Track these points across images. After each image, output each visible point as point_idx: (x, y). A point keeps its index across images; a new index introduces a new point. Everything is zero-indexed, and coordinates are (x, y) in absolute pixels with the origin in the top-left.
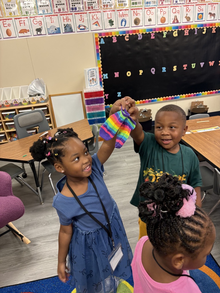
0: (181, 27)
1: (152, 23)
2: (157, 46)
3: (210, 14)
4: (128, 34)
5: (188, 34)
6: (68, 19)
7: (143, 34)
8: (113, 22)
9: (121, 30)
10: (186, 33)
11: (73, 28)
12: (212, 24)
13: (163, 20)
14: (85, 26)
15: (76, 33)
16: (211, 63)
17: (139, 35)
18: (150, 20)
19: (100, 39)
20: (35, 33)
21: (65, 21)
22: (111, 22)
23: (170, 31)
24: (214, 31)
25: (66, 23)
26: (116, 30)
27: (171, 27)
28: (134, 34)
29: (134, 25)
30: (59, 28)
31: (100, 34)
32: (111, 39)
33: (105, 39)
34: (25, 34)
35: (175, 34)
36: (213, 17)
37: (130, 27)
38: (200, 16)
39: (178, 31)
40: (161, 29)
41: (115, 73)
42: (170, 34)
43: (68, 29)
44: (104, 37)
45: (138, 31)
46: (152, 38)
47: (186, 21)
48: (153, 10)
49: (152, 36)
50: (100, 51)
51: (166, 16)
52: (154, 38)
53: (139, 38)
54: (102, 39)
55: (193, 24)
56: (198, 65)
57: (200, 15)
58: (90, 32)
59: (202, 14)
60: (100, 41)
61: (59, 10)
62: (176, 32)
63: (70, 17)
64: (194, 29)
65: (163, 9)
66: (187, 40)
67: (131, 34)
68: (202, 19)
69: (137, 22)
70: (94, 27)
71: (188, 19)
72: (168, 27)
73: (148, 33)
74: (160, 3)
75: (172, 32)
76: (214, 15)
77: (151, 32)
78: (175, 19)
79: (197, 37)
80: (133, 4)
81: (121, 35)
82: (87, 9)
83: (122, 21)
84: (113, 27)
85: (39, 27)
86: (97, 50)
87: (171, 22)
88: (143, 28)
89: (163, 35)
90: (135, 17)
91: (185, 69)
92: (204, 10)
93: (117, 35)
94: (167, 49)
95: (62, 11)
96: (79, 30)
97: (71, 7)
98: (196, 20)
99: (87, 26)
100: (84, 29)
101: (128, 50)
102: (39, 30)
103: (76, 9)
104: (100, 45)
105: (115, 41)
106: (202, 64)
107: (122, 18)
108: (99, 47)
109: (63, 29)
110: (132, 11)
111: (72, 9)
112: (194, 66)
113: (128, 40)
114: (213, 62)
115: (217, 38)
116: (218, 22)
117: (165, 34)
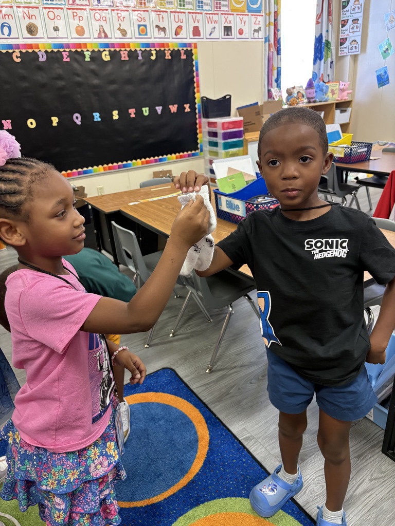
0: (113, 45)
2: (78, 75)
5: (127, 58)
7: (46, 52)
9: (3, 42)
10: (124, 56)
12: (163, 45)
16: (174, 108)
17: (39, 53)
18: (56, 29)
23: (96, 50)
24: (168, 57)
27: (96, 44)
28: (30, 51)
29: (26, 34)
37: (20, 38)
38: (142, 29)
39: (110, 51)
40: (79, 45)
42: (96, 56)
45: (37, 46)
46: (65, 60)
48: (59, 13)
49: (65, 57)
51: (84, 24)
52: (68, 60)
53: (41, 59)
55: (134, 43)
56: (152, 111)
57: (142, 27)
59: (145, 26)
62: (107, 53)
64: (136, 50)
65: (78, 12)
66: (127, 67)
67: (24, 51)
68: (146, 34)
69: (31, 30)
72: (91, 43)
73: (55, 50)
74: (71, 2)
75: (100, 52)
76: (164, 29)
77: (61, 50)
78: (102, 31)
79: (143, 64)
81: (4, 51)
83: (3, 26)
88: (44, 41)
89: (84, 56)
90: (27, 21)
91: (133, 116)
92: (147, 19)
94: (96, 81)
98: (137, 36)
101: (23, 78)
106: (159, 109)
107: (2, 21)
110: (20, 10)
112: (146, 111)
113: (19, 60)
114: (176, 106)
115: (175, 68)
116: (173, 42)
117: (88, 55)
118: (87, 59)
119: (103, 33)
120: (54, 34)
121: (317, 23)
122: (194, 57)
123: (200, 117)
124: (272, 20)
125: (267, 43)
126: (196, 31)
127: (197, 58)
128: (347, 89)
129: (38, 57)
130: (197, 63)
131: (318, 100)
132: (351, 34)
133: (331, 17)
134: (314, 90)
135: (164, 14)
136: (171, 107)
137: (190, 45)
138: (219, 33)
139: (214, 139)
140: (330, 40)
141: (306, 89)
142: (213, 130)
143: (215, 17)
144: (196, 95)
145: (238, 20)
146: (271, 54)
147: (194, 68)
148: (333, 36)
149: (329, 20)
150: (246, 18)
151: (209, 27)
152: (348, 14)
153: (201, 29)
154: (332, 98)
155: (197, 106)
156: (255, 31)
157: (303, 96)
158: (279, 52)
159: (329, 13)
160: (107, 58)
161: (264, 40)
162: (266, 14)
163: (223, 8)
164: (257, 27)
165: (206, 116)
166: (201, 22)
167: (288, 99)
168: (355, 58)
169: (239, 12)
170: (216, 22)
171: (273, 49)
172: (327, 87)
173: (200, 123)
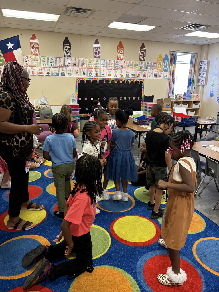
0: (118, 79)
1: (104, 75)
2: (107, 87)
3: (132, 74)
4: (92, 80)
5: (122, 83)
6: (63, 70)
7: (99, 80)
8: (85, 73)
9: (89, 77)
10: (121, 82)
11: (65, 74)
12: (133, 79)
13: (110, 75)
14: (71, 74)
15: (66, 76)
16: (134, 98)
17: (98, 81)
18: (103, 74)
19: (78, 80)
20: (46, 74)
21: (62, 70)
22: (84, 73)
23: (113, 80)
24: (134, 83)
25: (62, 72)
26: (86, 77)
27: (113, 79)
28: (95, 80)
29: (95, 76)
30: (58, 74)
31: (78, 78)
32: (84, 81)
33: (81, 80)
34: (41, 75)
35: (116, 82)
36: (134, 76)
37: (93, 76)
38: (128, 75)
39: (117, 81)
40: (109, 79)
41: (85, 98)
42: (113, 82)
43: (63, 74)
44: (80, 79)
45: (97, 79)
46: (104, 83)
47: (121, 77)
48: (105, 70)
49: (104, 82)
50: (78, 86)
51: (111, 73)
52: (105, 83)
53: (98, 82)
54: (79, 81)
55: (124, 79)
56: (127, 98)
58: (73, 76)
59: (129, 74)
60: (78, 81)
61: (60, 65)
62: (116, 81)
63: (64, 69)
64: (125, 81)
65: (110, 70)
66: (121, 85)
67: (94, 80)
68: (129, 76)
69: (97, 74)
70: (76, 75)
71: (122, 76)
72: (112, 78)
73: (102, 80)
74: (108, 67)
75: (114, 81)
76: (134, 75)
77: (104, 80)
79: (126, 85)
80: (95, 66)
81: (89, 80)
82: (73, 66)
83: (90, 73)
84: (85, 75)
85: (48, 72)
86: (76, 86)
87: (114, 76)
88: (99, 78)
89: (109, 82)
90: (96, 72)
91: (121, 99)
92: (129, 72)
93: (87, 80)
94: (112, 89)
95: (61, 66)
96: (68, 75)
97: (65, 65)
98: (126, 77)
99: (72, 74)
100: (71, 75)
101: (92, 87)
102: (48, 73)
103: (67, 66)
104: (78, 83)
105: (86, 82)
106: (129, 98)
107: (90, 72)
108: (78, 84)
109: (60, 74)
110: (95, 69)
111: (66, 65)
112: (125, 98)
113: (92, 82)
114: (135, 97)
115: (136, 86)
116: (136, 79)
117: (110, 81)
118: (110, 83)
119: (116, 76)
120: (102, 76)
121: (190, 74)
122: (143, 83)
123: (143, 102)
124: (172, 73)
125: (169, 80)
126: (144, 76)
127: (144, 83)
128: (199, 97)
129: (97, 81)
130: (144, 85)
131: (187, 99)
132: (202, 78)
133: (195, 72)
134: (186, 96)
135: (135, 71)
136: (133, 97)
137: (142, 80)
138: (152, 76)
139: (146, 109)
140: (194, 80)
141: (183, 95)
142: (146, 106)
143: (151, 72)
144: (142, 95)
145: (159, 73)
146: (170, 83)
147: (143, 87)
148: (196, 78)
149: (194, 73)
150: (162, 72)
151: (149, 75)
152: (201, 72)
153: (146, 75)
154: (193, 99)
155: (142, 98)
156: (165, 76)
157: (182, 98)
158: (173, 83)
159: (195, 71)
160: (116, 83)
161: (168, 79)
162: (169, 71)
163: (154, 69)
164: (166, 75)
165: (145, 102)
166: (146, 73)
167: (175, 98)
168: (203, 86)
169: (160, 70)
170: (151, 73)
171: (171, 82)
172: (191, 96)
173: (143, 103)
